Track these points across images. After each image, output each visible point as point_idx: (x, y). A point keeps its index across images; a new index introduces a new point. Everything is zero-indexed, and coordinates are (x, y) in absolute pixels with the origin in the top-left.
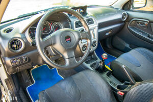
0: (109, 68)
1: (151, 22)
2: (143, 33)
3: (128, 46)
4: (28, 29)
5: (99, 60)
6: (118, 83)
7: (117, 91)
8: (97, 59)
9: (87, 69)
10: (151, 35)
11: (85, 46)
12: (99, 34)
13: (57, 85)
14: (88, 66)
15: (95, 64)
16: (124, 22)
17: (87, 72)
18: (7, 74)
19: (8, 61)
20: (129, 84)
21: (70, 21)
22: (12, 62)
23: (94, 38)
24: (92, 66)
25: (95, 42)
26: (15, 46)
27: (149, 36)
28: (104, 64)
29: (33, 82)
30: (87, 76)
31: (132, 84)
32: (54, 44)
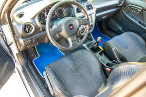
0: (102, 49)
1: (143, 9)
2: (135, 19)
3: (121, 28)
4: (37, 16)
5: (94, 41)
6: (108, 61)
7: (106, 68)
8: (92, 40)
9: (84, 48)
10: (142, 22)
11: (83, 29)
12: (97, 18)
13: (60, 61)
14: (85, 45)
15: (90, 44)
16: (121, 6)
17: (84, 51)
18: (18, 50)
19: (21, 41)
20: (115, 63)
21: (72, 7)
22: (24, 42)
23: (92, 22)
24: (88, 46)
25: (92, 26)
26: (27, 29)
27: (139, 23)
28: (98, 45)
29: (37, 56)
30: (83, 54)
31: (118, 63)
32: (61, 32)
